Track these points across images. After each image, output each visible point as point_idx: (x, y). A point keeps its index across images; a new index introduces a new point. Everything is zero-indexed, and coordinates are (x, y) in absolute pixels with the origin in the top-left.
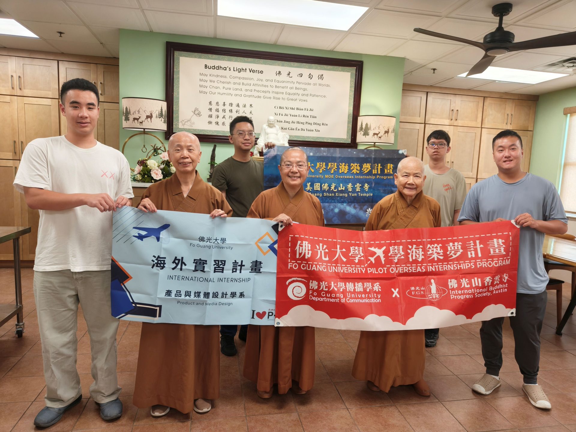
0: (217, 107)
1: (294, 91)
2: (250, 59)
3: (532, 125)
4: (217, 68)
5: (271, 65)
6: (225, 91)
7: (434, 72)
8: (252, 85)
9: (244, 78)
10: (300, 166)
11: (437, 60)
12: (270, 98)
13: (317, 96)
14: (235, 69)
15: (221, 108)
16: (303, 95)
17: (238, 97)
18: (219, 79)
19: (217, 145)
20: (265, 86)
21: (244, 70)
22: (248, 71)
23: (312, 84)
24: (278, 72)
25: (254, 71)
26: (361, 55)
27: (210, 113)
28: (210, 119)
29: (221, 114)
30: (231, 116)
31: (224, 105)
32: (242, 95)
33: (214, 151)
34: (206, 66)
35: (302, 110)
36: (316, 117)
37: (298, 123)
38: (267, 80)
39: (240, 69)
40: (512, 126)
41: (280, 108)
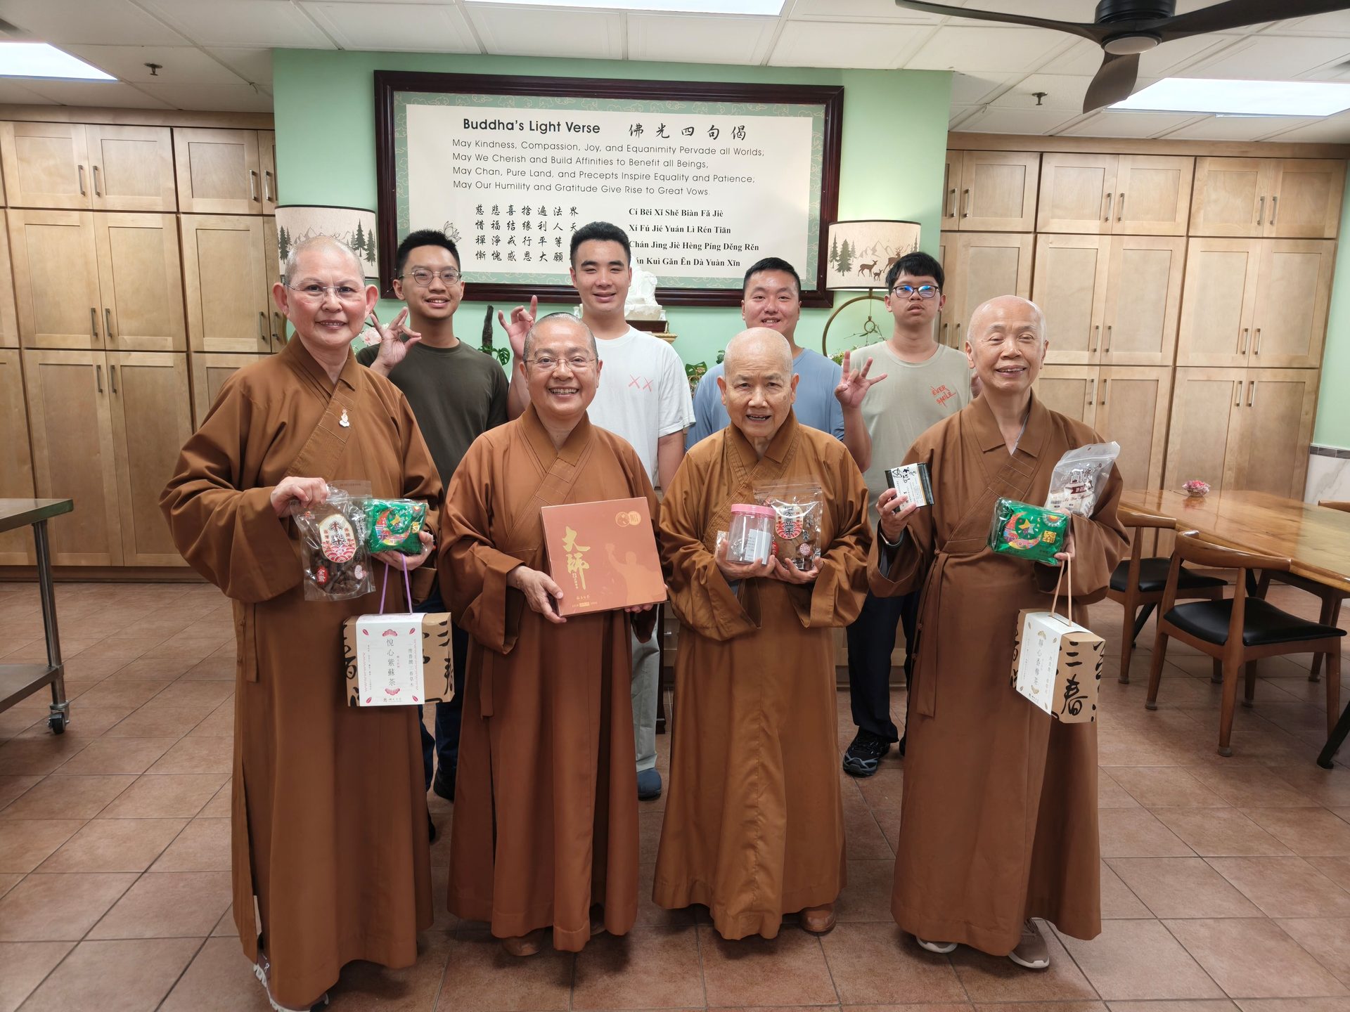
0: (496, 218)
1: (674, 170)
2: (567, 100)
3: (1335, 222)
4: (492, 126)
5: (618, 110)
6: (511, 179)
7: (1039, 101)
8: (574, 160)
9: (556, 147)
10: (578, 360)
11: (1036, 72)
12: (618, 190)
13: (732, 179)
14: (534, 127)
15: (504, 219)
16: (697, 178)
17: (542, 191)
18: (499, 151)
19: (493, 306)
20: (606, 162)
21: (554, 125)
22: (564, 127)
23: (718, 152)
24: (634, 128)
25: (577, 128)
26: (838, 71)
27: (481, 233)
28: (481, 247)
29: (504, 234)
30: (527, 239)
31: (511, 212)
32: (553, 187)
33: (489, 319)
34: (466, 122)
35: (696, 214)
36: (729, 231)
37: (686, 247)
38: (610, 148)
39: (546, 125)
40: (1274, 228)
41: (643, 212)
